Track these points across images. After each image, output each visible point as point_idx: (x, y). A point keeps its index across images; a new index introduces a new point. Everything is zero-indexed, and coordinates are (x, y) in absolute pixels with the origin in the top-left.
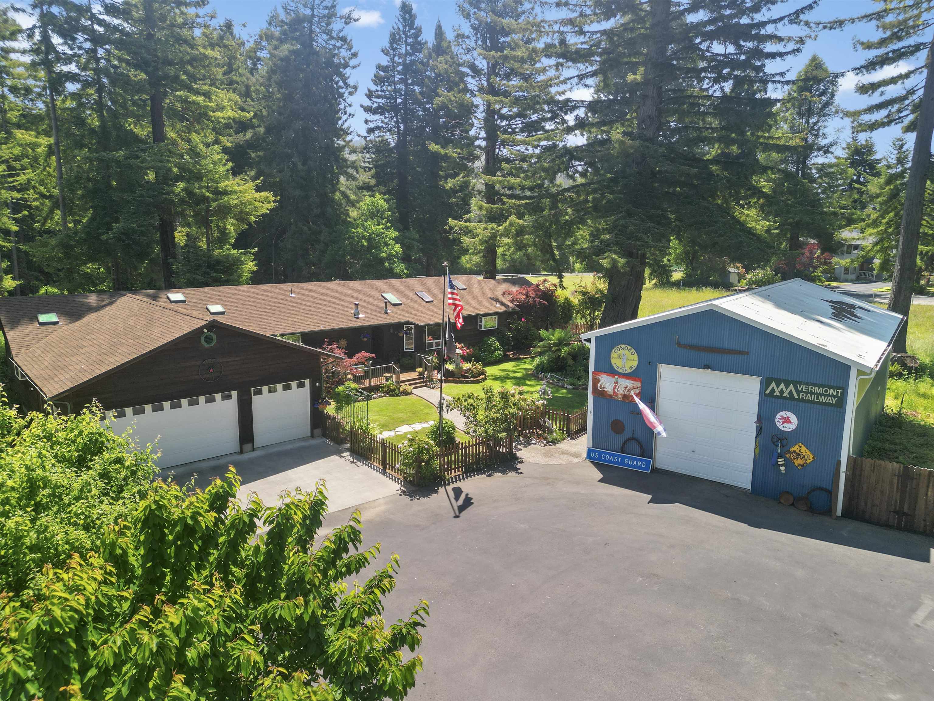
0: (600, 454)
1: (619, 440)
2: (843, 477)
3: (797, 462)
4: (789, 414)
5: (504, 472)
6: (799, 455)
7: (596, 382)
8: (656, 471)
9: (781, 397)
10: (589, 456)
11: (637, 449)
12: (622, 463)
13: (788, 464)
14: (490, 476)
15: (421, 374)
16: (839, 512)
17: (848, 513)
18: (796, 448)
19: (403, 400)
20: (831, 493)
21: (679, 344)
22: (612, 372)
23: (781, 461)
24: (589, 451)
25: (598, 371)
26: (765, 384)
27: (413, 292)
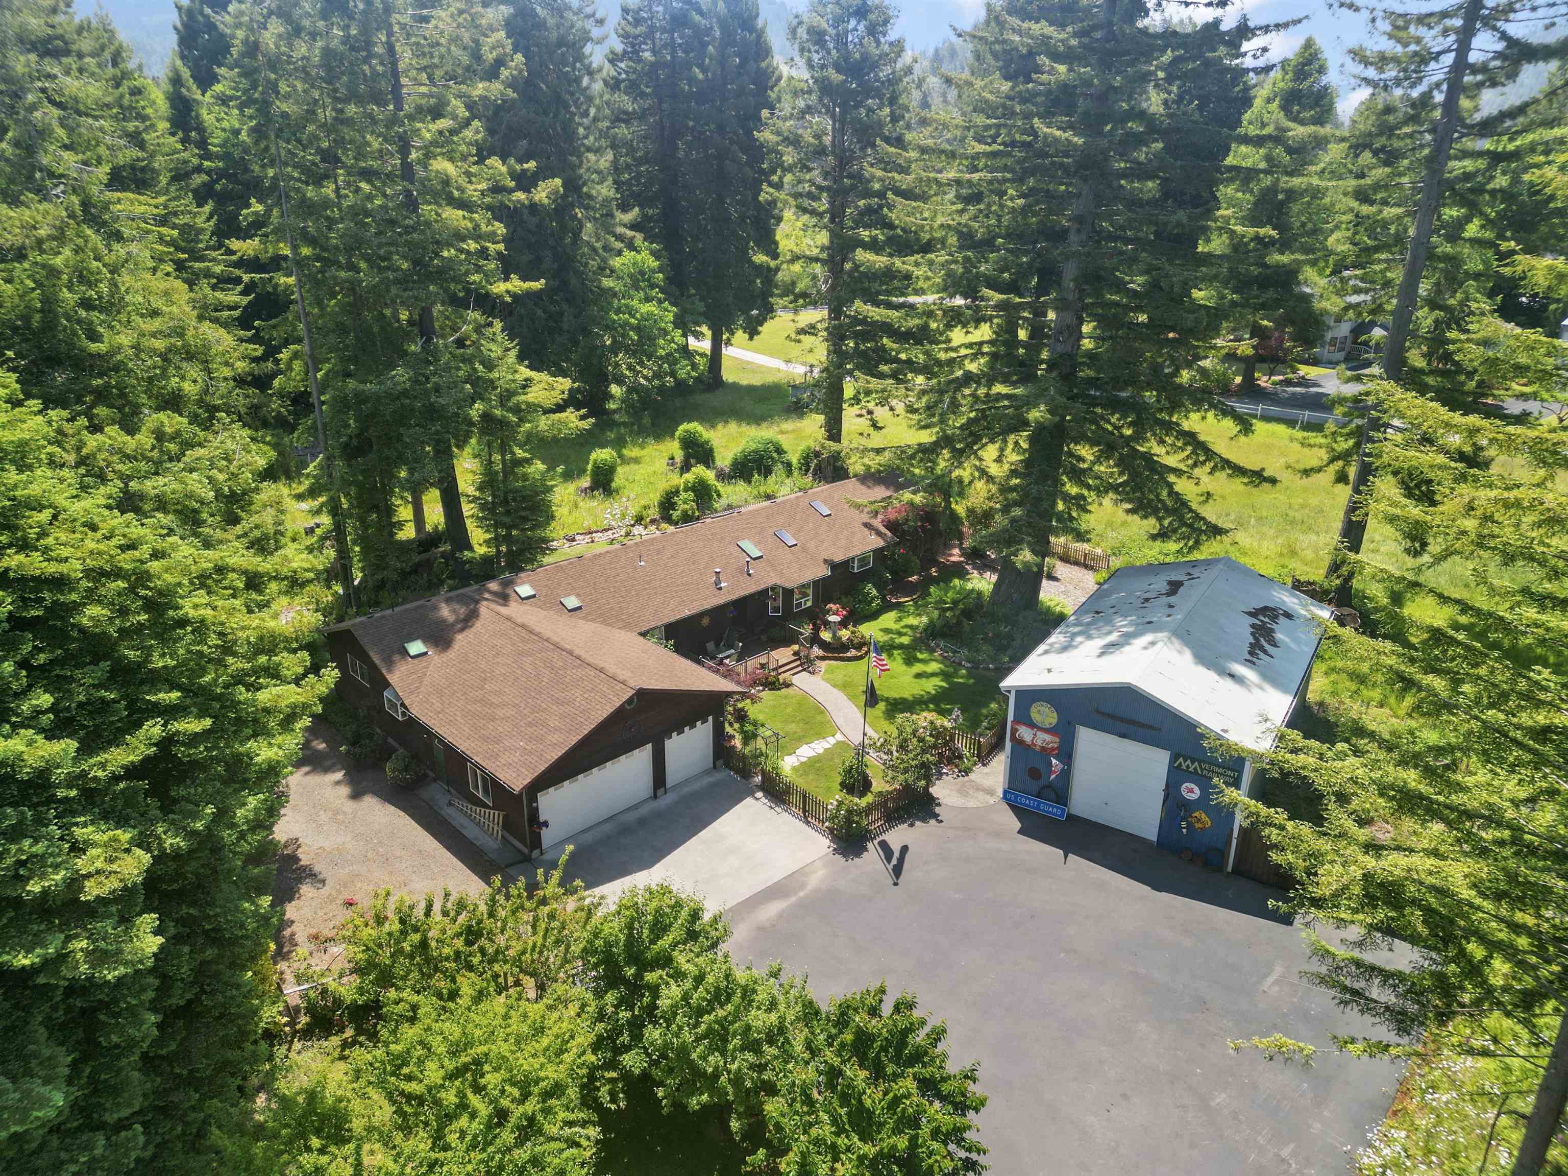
0: (1016, 796)
1: (1035, 786)
2: (1234, 842)
3: (1197, 826)
4: (1192, 786)
5: (924, 820)
6: (1199, 820)
7: (1014, 731)
8: (1072, 818)
9: (1187, 771)
10: (1005, 797)
11: (1053, 796)
12: (1038, 808)
13: (1190, 826)
14: (912, 825)
15: (796, 653)
16: (1230, 869)
17: (1236, 871)
18: (1197, 814)
19: (786, 697)
20: (1224, 854)
21: (1097, 711)
22: (1032, 725)
23: (1184, 824)
24: (1005, 792)
25: (1016, 721)
26: (1174, 758)
27: (771, 531)
